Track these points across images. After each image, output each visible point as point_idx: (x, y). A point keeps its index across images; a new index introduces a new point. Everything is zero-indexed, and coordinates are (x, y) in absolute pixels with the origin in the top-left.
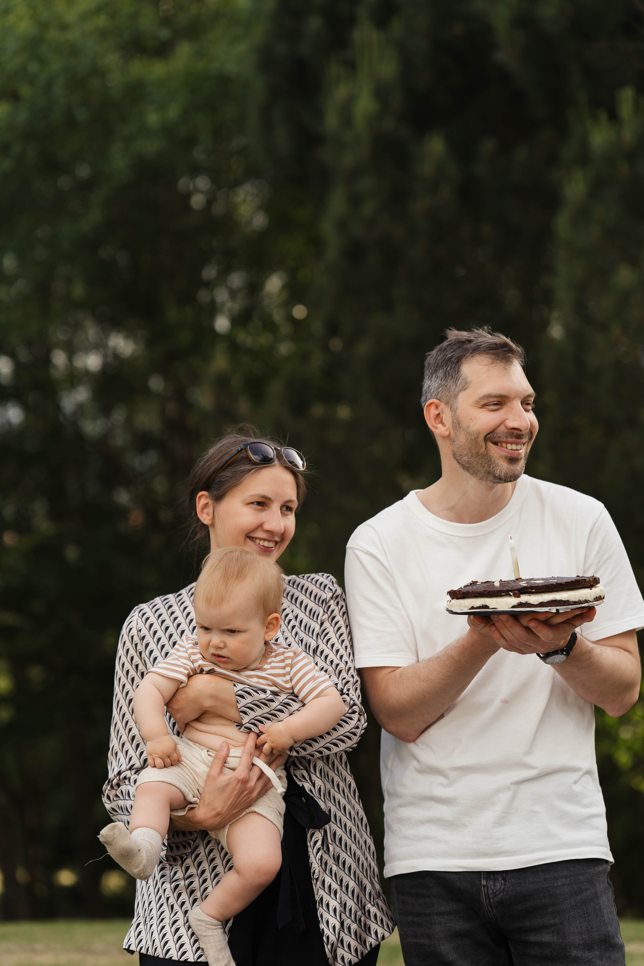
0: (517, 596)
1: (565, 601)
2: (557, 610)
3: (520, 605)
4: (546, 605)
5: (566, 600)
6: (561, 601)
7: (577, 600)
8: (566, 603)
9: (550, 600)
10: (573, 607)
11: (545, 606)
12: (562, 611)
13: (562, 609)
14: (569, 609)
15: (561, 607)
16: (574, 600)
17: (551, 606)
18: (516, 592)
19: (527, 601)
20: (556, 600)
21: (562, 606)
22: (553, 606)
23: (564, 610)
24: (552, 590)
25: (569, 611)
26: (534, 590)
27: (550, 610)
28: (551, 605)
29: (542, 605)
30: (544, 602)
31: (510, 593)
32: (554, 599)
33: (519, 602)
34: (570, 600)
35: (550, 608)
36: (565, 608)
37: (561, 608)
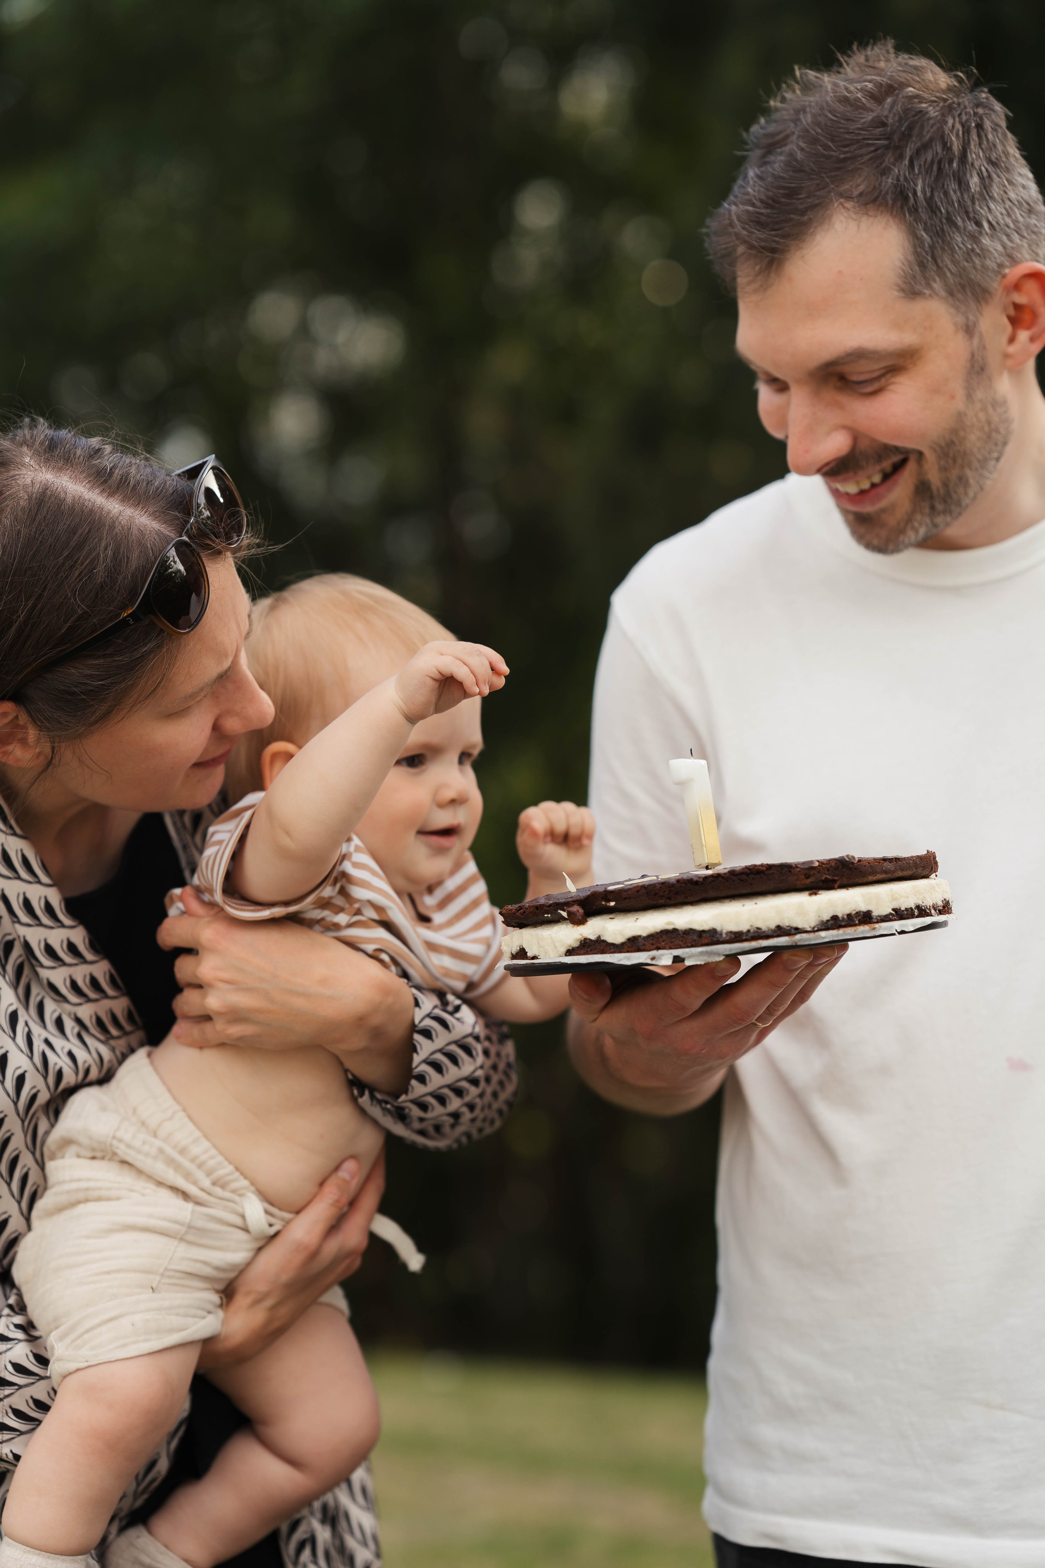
0: (578, 921)
1: (703, 931)
2: (677, 960)
3: (587, 946)
4: (644, 945)
5: (706, 927)
6: (690, 932)
7: (744, 928)
8: (708, 937)
9: (658, 930)
10: (731, 950)
11: (642, 948)
12: (700, 960)
13: (694, 956)
14: (719, 954)
15: (687, 950)
16: (735, 928)
17: (658, 949)
18: (575, 908)
19: (600, 934)
20: (675, 930)
21: (692, 946)
22: (664, 948)
23: (702, 958)
24: (669, 902)
25: (720, 961)
26: (612, 904)
27: (653, 959)
28: (659, 945)
29: (634, 944)
30: (640, 936)
31: (559, 911)
32: (670, 927)
33: (580, 937)
34: (719, 929)
35: (654, 953)
36: (702, 953)
37: (687, 953)
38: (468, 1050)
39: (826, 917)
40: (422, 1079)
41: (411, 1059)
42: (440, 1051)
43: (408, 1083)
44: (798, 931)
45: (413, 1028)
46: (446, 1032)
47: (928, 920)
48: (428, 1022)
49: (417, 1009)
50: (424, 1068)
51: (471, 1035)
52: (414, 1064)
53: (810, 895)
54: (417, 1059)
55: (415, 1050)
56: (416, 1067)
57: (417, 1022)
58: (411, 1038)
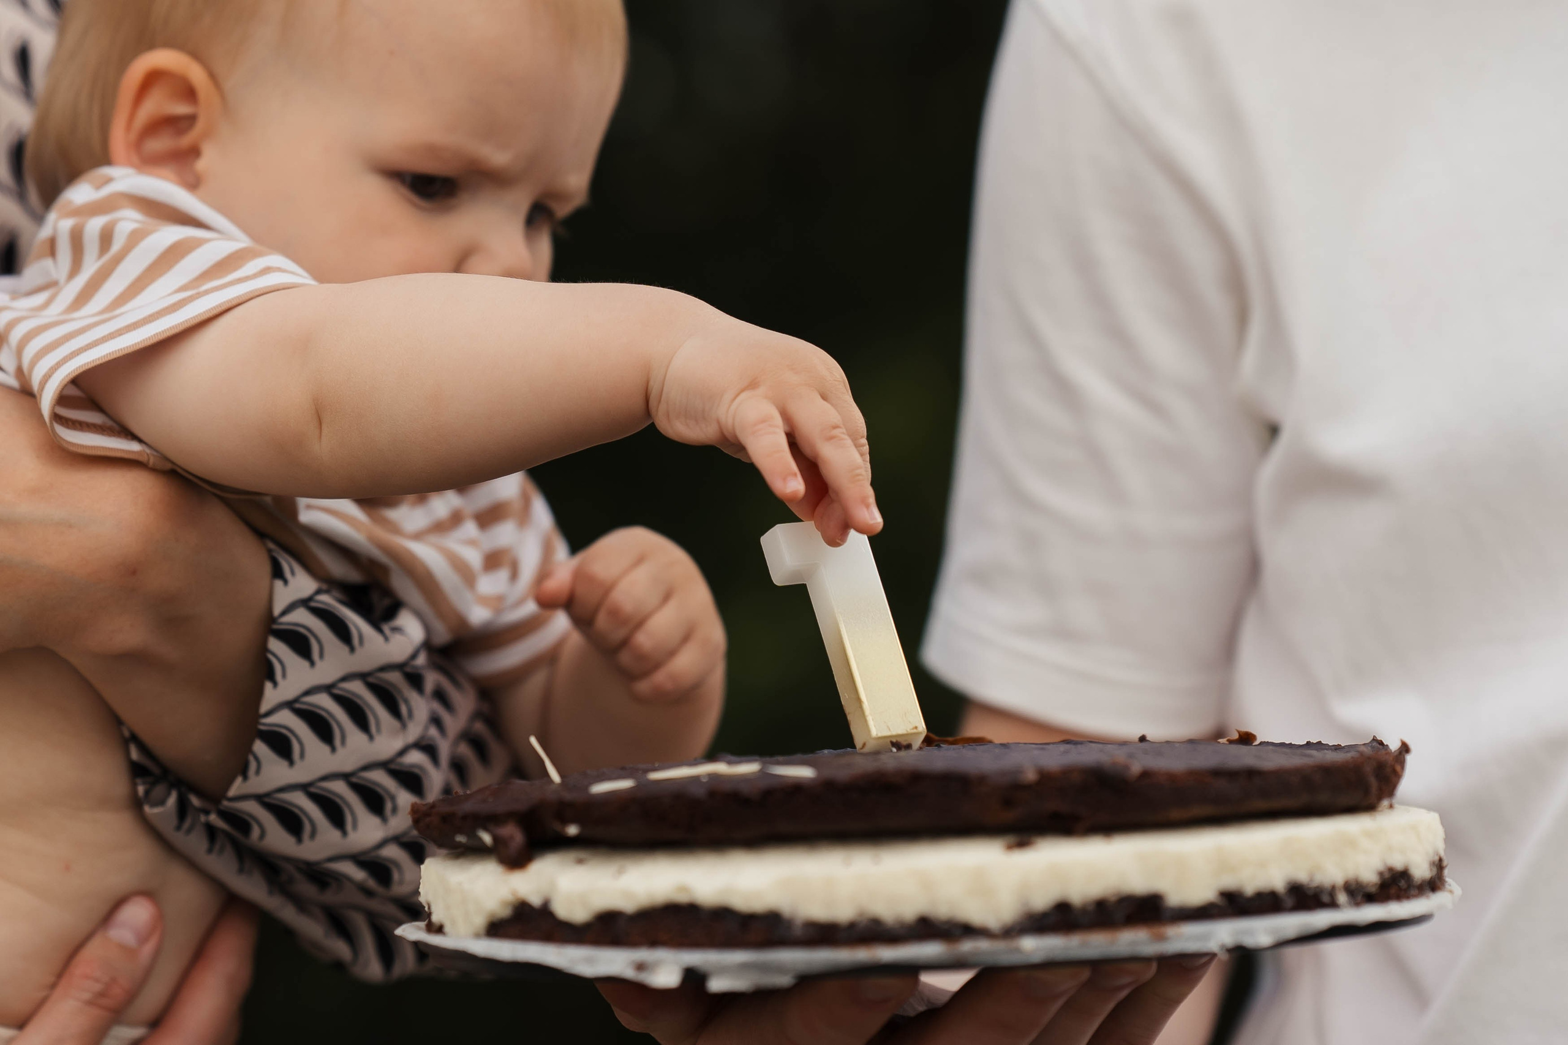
1: (752, 914)
2: (691, 974)
6: (721, 912)
8: (761, 928)
13: (726, 969)
16: (821, 912)
20: (692, 905)
23: (744, 975)
34: (786, 912)
36: (745, 964)
38: (390, 701)
39: (1042, 900)
40: (281, 744)
41: (258, 695)
42: (328, 689)
43: (249, 750)
44: (968, 930)
45: (270, 626)
46: (344, 649)
47: (1322, 919)
48: (302, 617)
49: (279, 584)
50: (286, 719)
51: (400, 667)
52: (264, 707)
53: (1010, 847)
54: (271, 696)
55: (270, 674)
56: (269, 713)
57: (277, 610)
58: (264, 649)
